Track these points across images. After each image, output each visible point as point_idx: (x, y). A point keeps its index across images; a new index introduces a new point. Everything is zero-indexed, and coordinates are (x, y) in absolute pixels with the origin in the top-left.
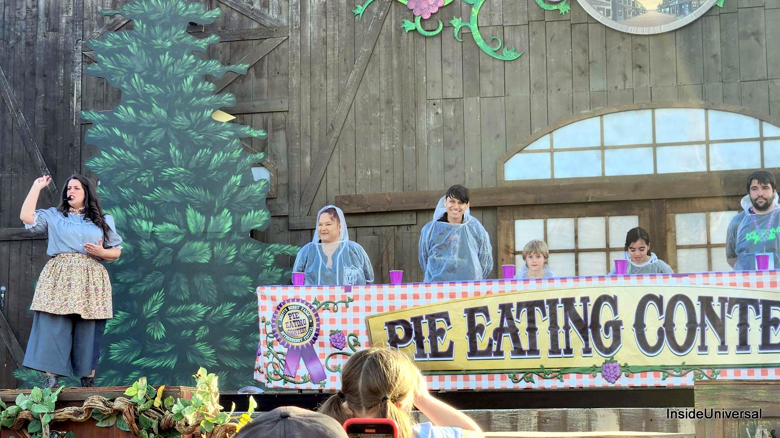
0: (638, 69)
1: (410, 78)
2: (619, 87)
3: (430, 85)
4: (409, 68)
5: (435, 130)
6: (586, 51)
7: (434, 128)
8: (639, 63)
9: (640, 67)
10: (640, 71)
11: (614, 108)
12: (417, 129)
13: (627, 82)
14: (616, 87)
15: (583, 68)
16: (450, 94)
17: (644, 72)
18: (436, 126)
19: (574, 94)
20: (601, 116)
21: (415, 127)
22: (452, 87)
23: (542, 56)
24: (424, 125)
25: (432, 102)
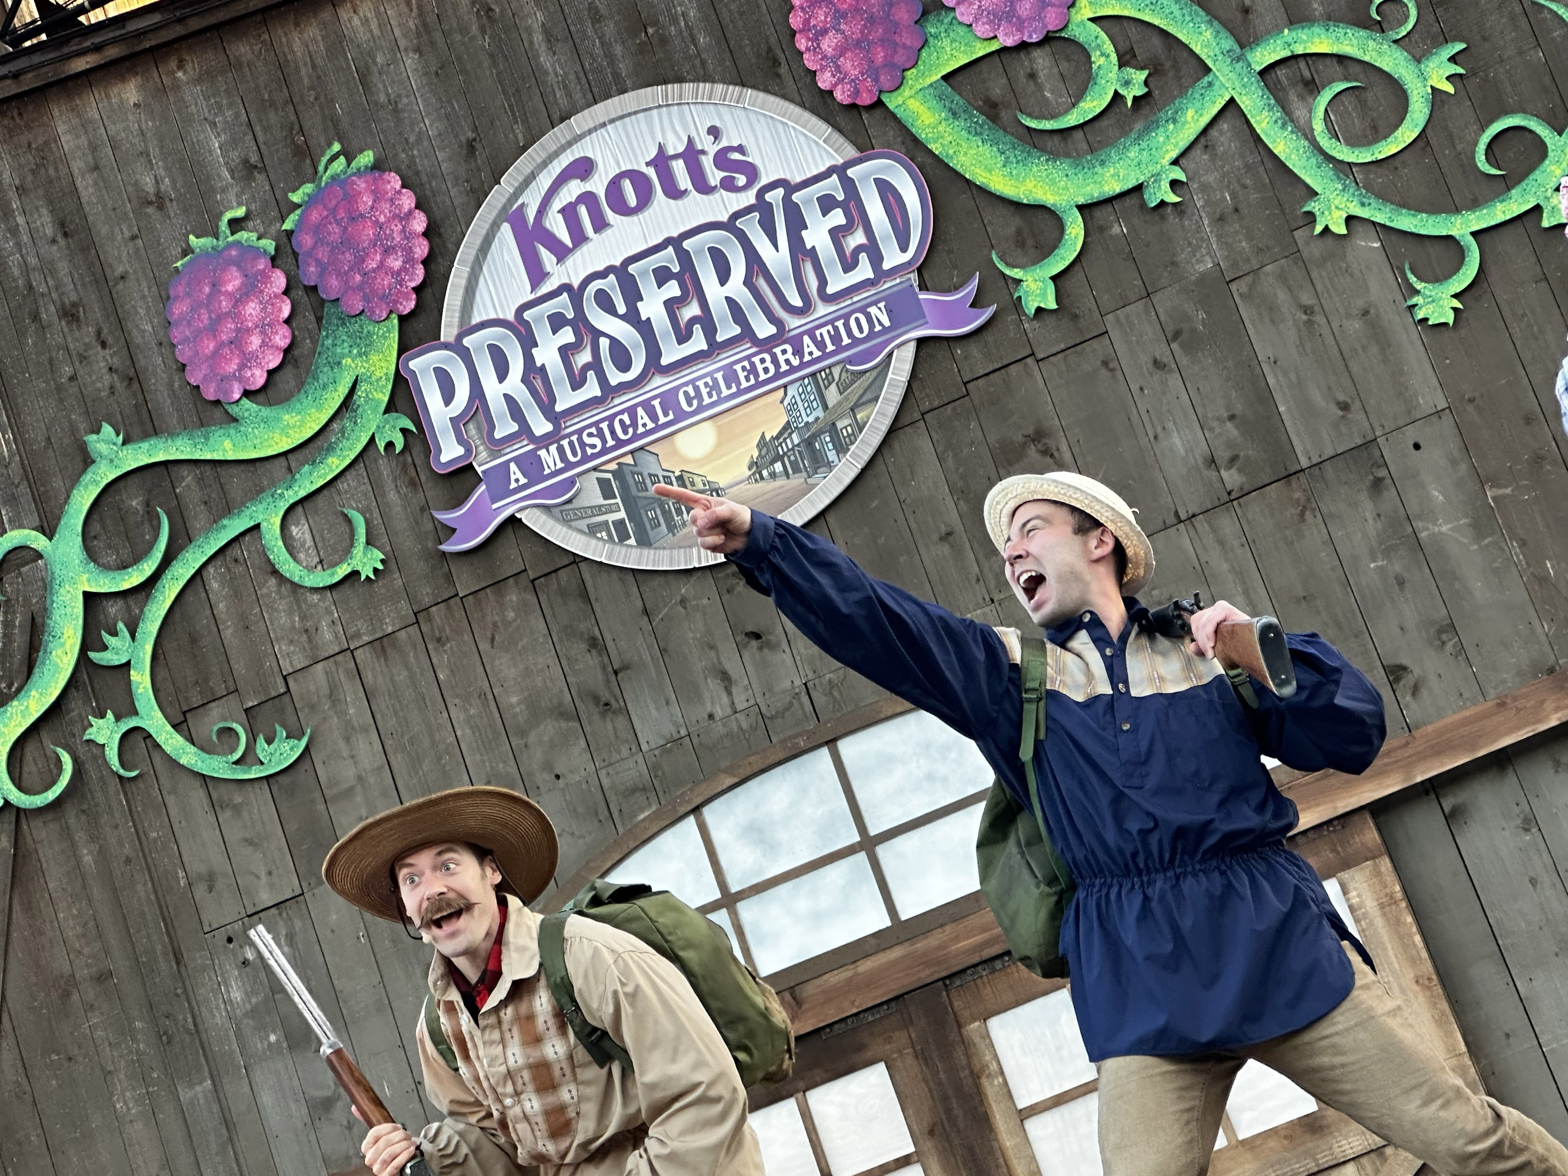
0: (754, 643)
1: (139, 887)
2: (719, 713)
3: (200, 891)
4: (128, 861)
5: (253, 1013)
6: (595, 644)
7: (248, 1007)
8: (750, 628)
9: (758, 636)
10: (760, 648)
11: (723, 776)
12: (201, 1028)
13: (734, 690)
14: (711, 716)
15: (606, 696)
16: (266, 898)
17: (773, 647)
18: (254, 1000)
19: (603, 774)
20: (696, 810)
21: (195, 1025)
22: (263, 875)
23: (482, 696)
24: (218, 1008)
25: (222, 935)
